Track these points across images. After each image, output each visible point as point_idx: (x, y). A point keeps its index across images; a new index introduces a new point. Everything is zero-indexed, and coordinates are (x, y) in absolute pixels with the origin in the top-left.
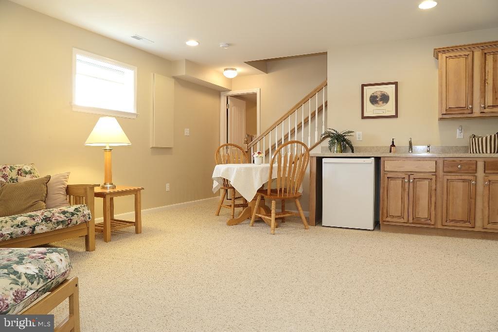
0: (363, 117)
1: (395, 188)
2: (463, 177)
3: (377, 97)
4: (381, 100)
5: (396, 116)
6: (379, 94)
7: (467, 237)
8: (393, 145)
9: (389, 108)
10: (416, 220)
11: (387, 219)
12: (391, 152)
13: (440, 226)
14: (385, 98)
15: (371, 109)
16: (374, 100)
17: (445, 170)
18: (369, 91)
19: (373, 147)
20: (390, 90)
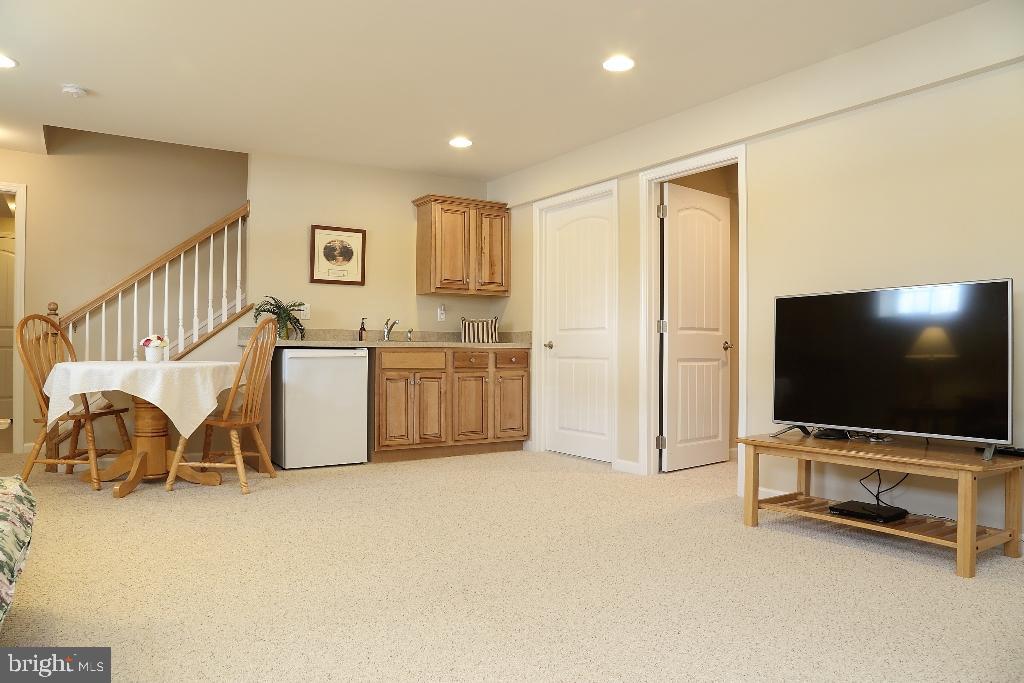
0: (313, 281)
1: (395, 391)
2: (475, 375)
3: (334, 249)
4: (341, 254)
5: (362, 283)
6: (337, 245)
7: (473, 453)
8: (363, 329)
9: (351, 270)
10: (424, 439)
11: (387, 443)
12: (361, 339)
13: (451, 443)
14: (347, 254)
15: (324, 269)
16: (330, 253)
17: (456, 364)
18: (323, 239)
19: (329, 331)
20: (354, 242)
